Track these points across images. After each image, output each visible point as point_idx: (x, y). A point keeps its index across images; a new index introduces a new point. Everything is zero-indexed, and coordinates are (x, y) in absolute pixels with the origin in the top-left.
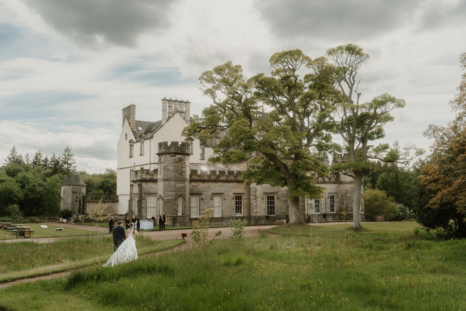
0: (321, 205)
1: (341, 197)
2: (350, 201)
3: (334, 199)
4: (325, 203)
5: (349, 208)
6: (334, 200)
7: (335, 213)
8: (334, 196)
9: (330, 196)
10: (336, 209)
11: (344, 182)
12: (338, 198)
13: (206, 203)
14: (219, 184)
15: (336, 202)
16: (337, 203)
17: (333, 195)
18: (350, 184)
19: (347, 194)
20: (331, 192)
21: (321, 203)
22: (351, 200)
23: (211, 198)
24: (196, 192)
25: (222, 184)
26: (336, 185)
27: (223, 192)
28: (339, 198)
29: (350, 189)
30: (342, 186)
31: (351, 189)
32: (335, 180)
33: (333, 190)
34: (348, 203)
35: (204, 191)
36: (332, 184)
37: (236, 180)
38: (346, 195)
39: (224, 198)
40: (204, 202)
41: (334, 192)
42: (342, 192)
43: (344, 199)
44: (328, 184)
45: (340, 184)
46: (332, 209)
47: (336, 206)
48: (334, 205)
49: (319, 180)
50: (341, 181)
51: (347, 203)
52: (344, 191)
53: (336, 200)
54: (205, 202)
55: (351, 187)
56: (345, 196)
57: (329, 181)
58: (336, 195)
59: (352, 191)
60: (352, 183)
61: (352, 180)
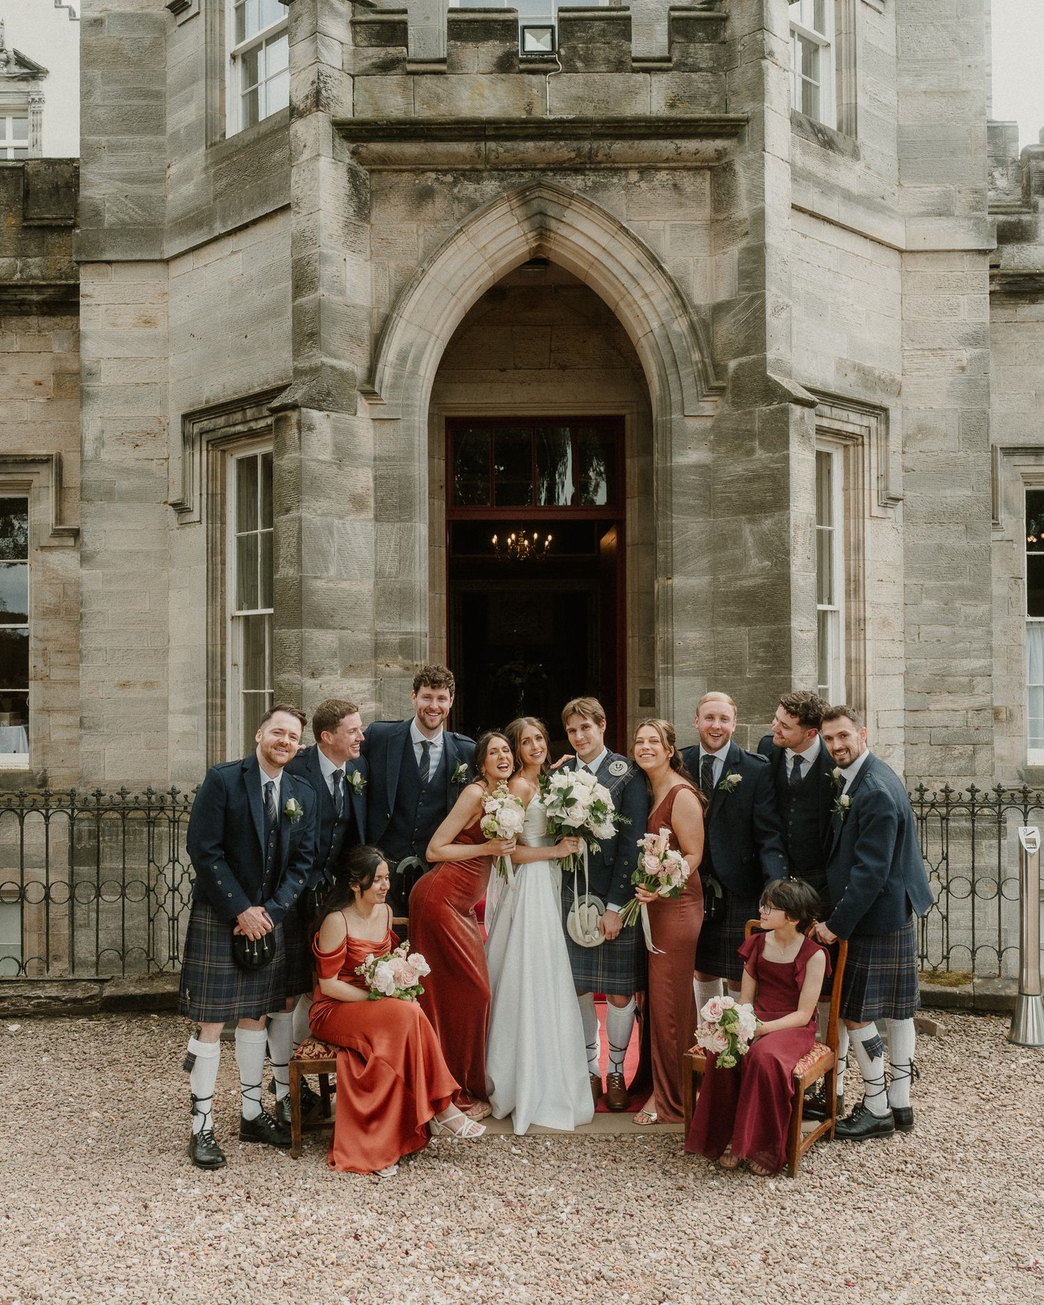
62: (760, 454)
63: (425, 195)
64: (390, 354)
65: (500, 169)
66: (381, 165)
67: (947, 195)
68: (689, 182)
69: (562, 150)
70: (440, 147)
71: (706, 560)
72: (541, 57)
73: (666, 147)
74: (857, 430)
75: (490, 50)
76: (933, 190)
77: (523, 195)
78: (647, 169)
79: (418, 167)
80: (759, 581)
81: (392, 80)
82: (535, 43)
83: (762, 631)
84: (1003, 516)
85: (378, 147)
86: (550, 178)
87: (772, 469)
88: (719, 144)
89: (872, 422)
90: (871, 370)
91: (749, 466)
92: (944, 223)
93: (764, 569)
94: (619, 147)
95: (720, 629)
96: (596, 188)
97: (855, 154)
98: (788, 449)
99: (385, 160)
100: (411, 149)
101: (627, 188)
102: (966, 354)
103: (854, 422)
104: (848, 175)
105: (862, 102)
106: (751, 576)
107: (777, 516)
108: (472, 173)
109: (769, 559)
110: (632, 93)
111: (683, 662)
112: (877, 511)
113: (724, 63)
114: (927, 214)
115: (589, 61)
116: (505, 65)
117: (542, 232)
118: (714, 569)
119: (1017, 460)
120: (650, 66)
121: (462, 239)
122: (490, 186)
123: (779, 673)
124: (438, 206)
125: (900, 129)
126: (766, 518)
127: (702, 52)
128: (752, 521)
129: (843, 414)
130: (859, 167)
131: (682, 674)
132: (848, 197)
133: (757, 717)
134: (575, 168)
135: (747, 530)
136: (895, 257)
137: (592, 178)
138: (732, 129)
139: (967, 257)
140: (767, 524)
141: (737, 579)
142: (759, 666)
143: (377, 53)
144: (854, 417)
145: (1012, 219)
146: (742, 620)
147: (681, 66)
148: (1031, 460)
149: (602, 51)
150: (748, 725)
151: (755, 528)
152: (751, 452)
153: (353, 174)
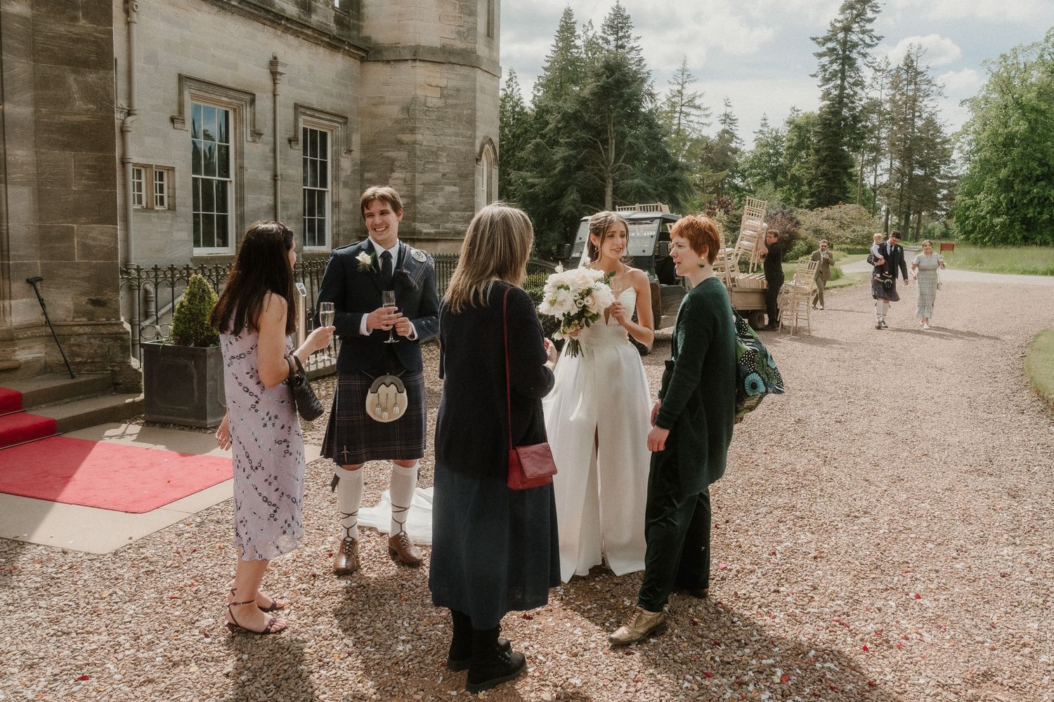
0: (240, 187)
1: (367, 146)
2: (429, 177)
3: (324, 155)
4: (267, 177)
5: (423, 221)
6: (324, 165)
7: (326, 248)
8: (324, 135)
9: (305, 130)
10: (337, 224)
11: (394, 47)
12: (349, 151)
15: (336, 178)
16: (346, 185)
17: (319, 125)
18: (437, 68)
19: (413, 131)
20: (313, 99)
21: (241, 168)
22: (436, 170)
26: (340, 60)
28: (357, 154)
29: (434, 100)
30: (378, 72)
31: (442, 96)
32: (334, 28)
33: (325, 92)
34: (419, 189)
36: (317, 43)
38: (406, 138)
41: (328, 103)
42: (374, 116)
43: (393, 161)
44: (295, 33)
45: (363, 60)
46: (311, 222)
47: (336, 205)
48: (322, 194)
50: (368, 39)
51: (413, 190)
52: (394, 111)
53: (337, 167)
55: (443, 83)
56: (400, 142)
57: (300, 20)
58: (340, 131)
59: (450, 110)
60: (452, 60)
61: (448, 42)
62: (82, 22)
71: (29, 95)
80: (84, 118)
83: (89, 156)
87: (96, 37)
91: (72, 29)
93: (88, 110)
95: (43, 150)
98: (111, 25)
106: (75, 114)
107: (102, 73)
109: (93, 103)
111: (15, 173)
118: (37, 102)
123: (105, 188)
126: (91, 73)
128: (75, 72)
131: (14, 184)
133: (83, 219)
135: (71, 79)
140: (92, 77)
141: (62, 114)
142: (86, 182)
146: (66, 146)
150: (75, 226)
151: (80, 78)
152: (75, 19)
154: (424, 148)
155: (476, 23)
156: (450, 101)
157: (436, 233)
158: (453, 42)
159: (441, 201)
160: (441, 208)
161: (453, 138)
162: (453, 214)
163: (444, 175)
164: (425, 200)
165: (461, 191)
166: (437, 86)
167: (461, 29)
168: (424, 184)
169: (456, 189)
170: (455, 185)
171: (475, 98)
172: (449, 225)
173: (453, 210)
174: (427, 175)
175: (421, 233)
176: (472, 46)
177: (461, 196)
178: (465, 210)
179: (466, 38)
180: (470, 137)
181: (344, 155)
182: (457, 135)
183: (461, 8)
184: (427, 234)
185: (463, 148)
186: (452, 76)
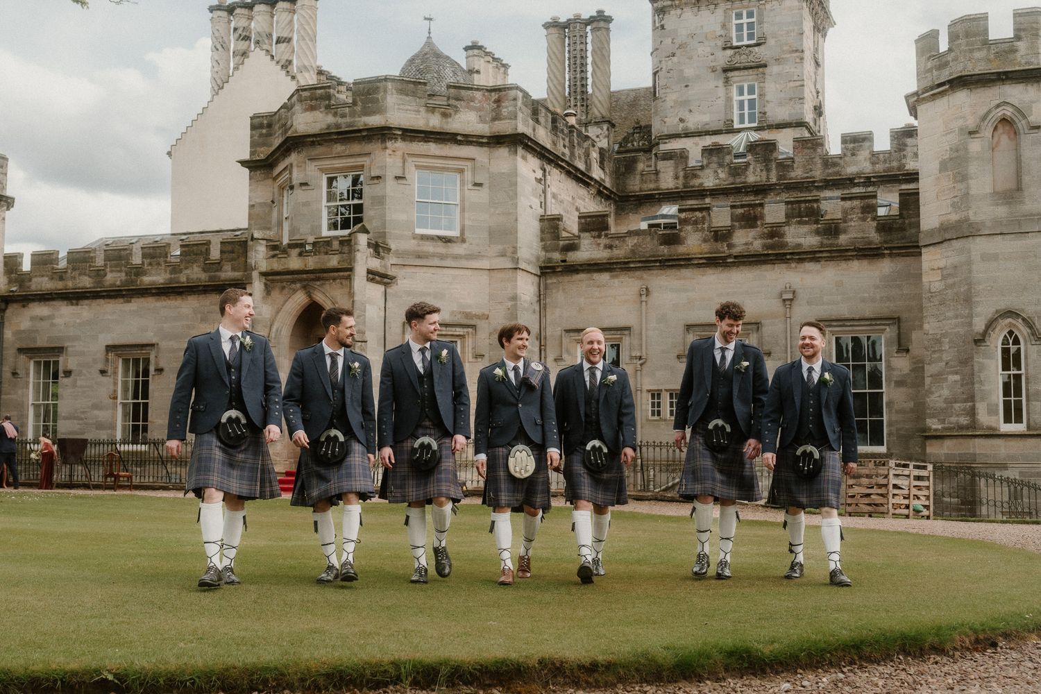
2: (935, 368)
3: (875, 358)
5: (933, 416)
7: (882, 449)
9: (841, 339)
10: (890, 425)
12: (903, 350)
13: (81, 387)
14: (136, 304)
15: (887, 379)
16: (901, 384)
18: (938, 249)
20: (844, 311)
22: (940, 359)
23: (100, 366)
24: (45, 345)
25: (150, 303)
26: (886, 266)
27: (154, 341)
28: (919, 351)
31: (944, 278)
32: (874, 236)
33: (863, 300)
35: (76, 338)
36: (847, 259)
37: (211, 279)
39: (157, 363)
40: (74, 385)
41: (867, 310)
44: (817, 260)
47: (887, 405)
48: (877, 396)
49: (730, 246)
53: (887, 368)
54: (79, 383)
55: (942, 264)
57: (822, 245)
58: (889, 332)
59: (949, 291)
60: (948, 237)
61: (944, 218)
63: (283, 288)
64: (274, 329)
65: (300, 280)
66: (272, 281)
67: (504, 249)
68: (344, 282)
69: (312, 276)
70: (284, 277)
72: (310, 251)
73: (336, 274)
74: (462, 333)
75: (297, 251)
76: (500, 247)
77: (304, 287)
78: (334, 279)
79: (281, 281)
81: (275, 259)
82: (308, 248)
84: (565, 356)
85: (270, 277)
86: (311, 283)
88: (348, 273)
89: (470, 330)
90: (470, 313)
92: (501, 259)
94: (325, 275)
96: (323, 284)
97: (463, 241)
99: (273, 280)
100: (278, 277)
101: (330, 284)
102: (510, 304)
103: (459, 331)
104: (458, 249)
105: (467, 223)
108: (294, 282)
110: (329, 260)
112: (471, 360)
113: (350, 252)
114: (498, 256)
115: (319, 252)
116: (300, 254)
117: (310, 297)
119: (572, 334)
120: (334, 252)
121: (290, 300)
122: (298, 285)
124: (286, 291)
125: (490, 227)
127: (346, 249)
129: (454, 329)
130: (465, 245)
132: (457, 257)
134: (318, 279)
136: (487, 272)
137: (321, 282)
138: (351, 269)
139: (511, 271)
143: (272, 253)
144: (457, 329)
145: (571, 242)
147: (341, 253)
148: (576, 334)
149: (323, 250)
153: (266, 284)
154: (930, 337)
155: (968, 188)
156: (950, 281)
157: (944, 429)
158: (949, 217)
159: (946, 393)
160: (946, 401)
161: (954, 321)
162: (957, 406)
163: (947, 364)
164: (932, 393)
165: (963, 380)
166: (939, 269)
167: (955, 200)
168: (931, 376)
169: (957, 377)
170: (957, 374)
171: (970, 272)
172: (953, 419)
173: (955, 402)
174: (934, 365)
175: (930, 429)
176: (965, 213)
177: (962, 385)
178: (965, 401)
179: (959, 208)
180: (968, 316)
181: (896, 355)
182: (956, 317)
183: (955, 177)
184: (936, 430)
185: (962, 331)
186: (949, 254)
